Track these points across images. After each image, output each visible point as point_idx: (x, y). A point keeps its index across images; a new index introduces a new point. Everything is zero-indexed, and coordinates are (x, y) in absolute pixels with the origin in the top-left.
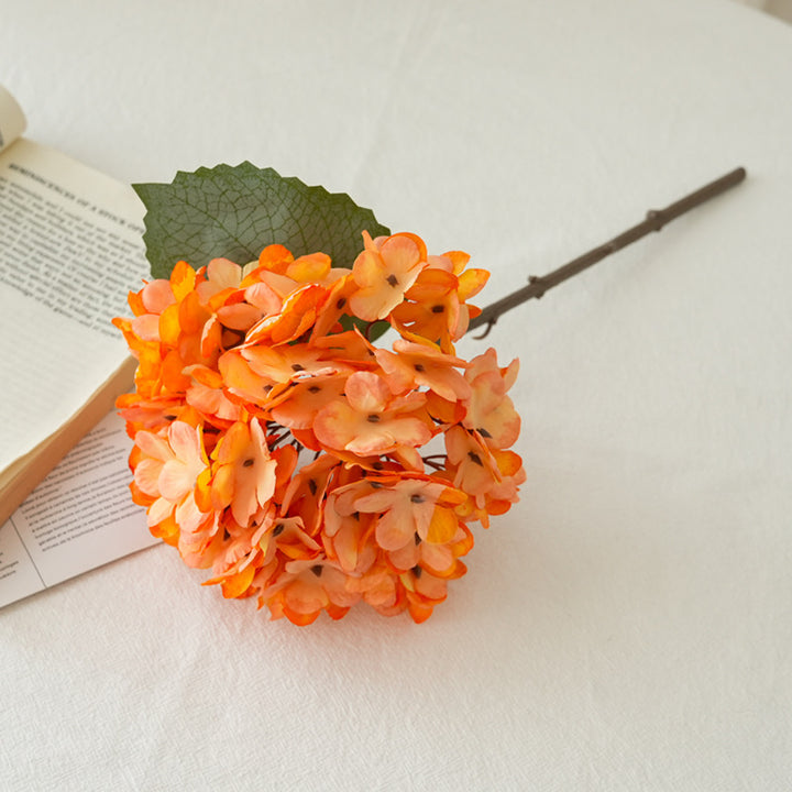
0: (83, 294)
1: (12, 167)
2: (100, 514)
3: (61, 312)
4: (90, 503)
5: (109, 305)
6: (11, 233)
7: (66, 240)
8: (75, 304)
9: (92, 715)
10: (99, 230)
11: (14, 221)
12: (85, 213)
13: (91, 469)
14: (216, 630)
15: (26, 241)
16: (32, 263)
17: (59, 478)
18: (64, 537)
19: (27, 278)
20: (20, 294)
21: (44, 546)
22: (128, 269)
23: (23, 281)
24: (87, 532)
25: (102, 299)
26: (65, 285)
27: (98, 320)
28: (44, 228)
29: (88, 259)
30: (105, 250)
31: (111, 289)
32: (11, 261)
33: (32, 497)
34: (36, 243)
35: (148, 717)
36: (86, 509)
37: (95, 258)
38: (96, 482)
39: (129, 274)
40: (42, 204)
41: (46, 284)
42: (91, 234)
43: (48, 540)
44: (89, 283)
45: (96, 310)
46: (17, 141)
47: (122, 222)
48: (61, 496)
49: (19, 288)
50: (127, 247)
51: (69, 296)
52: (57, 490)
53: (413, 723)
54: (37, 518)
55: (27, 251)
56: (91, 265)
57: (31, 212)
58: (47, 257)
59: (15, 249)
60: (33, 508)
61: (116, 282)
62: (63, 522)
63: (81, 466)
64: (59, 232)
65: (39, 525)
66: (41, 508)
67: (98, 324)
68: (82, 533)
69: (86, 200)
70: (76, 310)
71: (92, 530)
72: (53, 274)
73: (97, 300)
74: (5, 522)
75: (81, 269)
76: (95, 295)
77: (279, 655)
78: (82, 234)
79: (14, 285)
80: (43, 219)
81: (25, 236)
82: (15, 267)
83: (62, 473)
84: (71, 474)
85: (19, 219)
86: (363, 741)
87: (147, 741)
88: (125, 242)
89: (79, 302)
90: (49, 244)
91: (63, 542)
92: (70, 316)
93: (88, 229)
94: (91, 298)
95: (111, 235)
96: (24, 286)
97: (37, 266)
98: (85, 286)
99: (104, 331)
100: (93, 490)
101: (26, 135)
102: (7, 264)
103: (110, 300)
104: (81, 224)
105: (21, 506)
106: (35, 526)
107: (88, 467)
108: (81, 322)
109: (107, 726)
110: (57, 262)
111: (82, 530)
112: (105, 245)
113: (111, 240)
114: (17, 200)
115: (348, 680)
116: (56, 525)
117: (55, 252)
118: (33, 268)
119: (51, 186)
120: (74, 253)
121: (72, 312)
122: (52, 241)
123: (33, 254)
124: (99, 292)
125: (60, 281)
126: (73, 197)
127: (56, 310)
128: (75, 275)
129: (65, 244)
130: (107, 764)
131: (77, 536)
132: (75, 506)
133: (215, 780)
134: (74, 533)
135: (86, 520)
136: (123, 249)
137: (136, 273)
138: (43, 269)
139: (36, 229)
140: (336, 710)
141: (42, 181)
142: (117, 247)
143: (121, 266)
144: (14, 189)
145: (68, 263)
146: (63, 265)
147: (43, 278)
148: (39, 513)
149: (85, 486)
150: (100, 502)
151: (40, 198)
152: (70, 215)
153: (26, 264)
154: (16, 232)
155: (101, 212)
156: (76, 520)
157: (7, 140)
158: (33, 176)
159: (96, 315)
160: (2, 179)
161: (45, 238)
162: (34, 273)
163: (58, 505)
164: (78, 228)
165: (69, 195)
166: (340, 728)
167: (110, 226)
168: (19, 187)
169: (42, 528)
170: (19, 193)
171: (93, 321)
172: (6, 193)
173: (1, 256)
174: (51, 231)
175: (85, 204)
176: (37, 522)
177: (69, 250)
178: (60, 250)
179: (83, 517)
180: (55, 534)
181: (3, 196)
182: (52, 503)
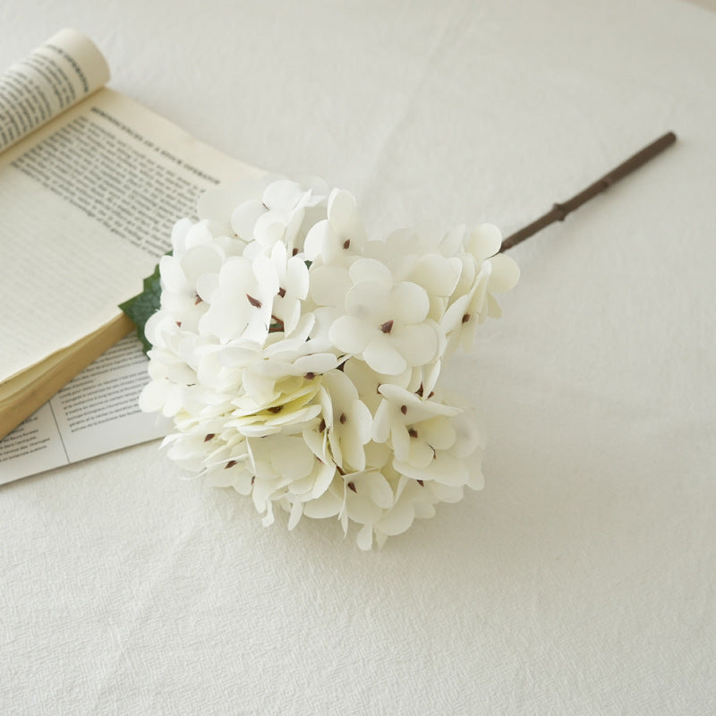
0: (137, 219)
1: (94, 110)
2: (126, 405)
3: (117, 232)
4: (118, 395)
5: (158, 230)
6: (85, 164)
7: (130, 173)
8: (130, 227)
9: (92, 577)
10: (159, 167)
11: (89, 154)
12: (150, 153)
13: (123, 367)
14: (210, 514)
15: (97, 171)
16: (99, 190)
17: (96, 371)
18: (91, 422)
19: (92, 202)
20: (84, 214)
21: (73, 428)
22: (179, 202)
23: (88, 204)
24: (112, 419)
25: (152, 224)
26: (124, 210)
27: (147, 242)
28: (112, 162)
29: (146, 191)
30: (162, 184)
31: (161, 217)
32: (81, 186)
33: (70, 385)
34: (104, 173)
35: (140, 583)
36: (113, 399)
37: (152, 190)
38: (126, 377)
39: (179, 206)
40: (114, 142)
41: (108, 208)
42: (151, 170)
43: (78, 423)
44: (144, 210)
45: (147, 233)
46: (101, 90)
47: (180, 162)
48: (94, 387)
49: (84, 209)
50: (181, 183)
51: (125, 219)
52: (92, 381)
53: (372, 614)
54: (71, 403)
55: (94, 179)
56: (148, 196)
57: (103, 147)
58: (112, 186)
59: (86, 178)
60: (69, 394)
61: (166, 211)
62: (93, 409)
63: (116, 363)
64: (126, 166)
65: (73, 408)
66: (77, 395)
67: (146, 245)
68: (107, 420)
69: (152, 141)
70: (130, 232)
71: (116, 417)
72: (115, 200)
73: (148, 226)
74: (44, 404)
75: (138, 198)
76: (147, 221)
77: (262, 542)
78: (144, 169)
79: (80, 207)
80: (113, 154)
81: (96, 167)
82: (82, 192)
83: (98, 368)
84: (105, 369)
85: (93, 153)
86: (325, 626)
87: (137, 605)
88: (179, 179)
89: (133, 225)
90: (114, 175)
91: (89, 425)
92: (123, 236)
93: (150, 166)
94: (143, 222)
95: (169, 172)
96: (89, 208)
97: (102, 192)
98: (140, 212)
99: (150, 252)
100: (123, 384)
101: (110, 85)
102: (78, 189)
103: (159, 226)
104: (144, 161)
105: (60, 392)
106: (68, 410)
107: (122, 364)
108: (133, 242)
109: (104, 587)
110: (119, 190)
111: (109, 416)
112: (162, 180)
113: (168, 176)
114: (94, 137)
115: (319, 570)
116: (86, 411)
117: (119, 182)
118: (99, 194)
119: (124, 128)
120: (135, 184)
121: (126, 233)
122: (118, 173)
123: (100, 182)
124: (151, 218)
125: (119, 207)
126: (141, 139)
127: (113, 230)
128: (133, 203)
129: (128, 177)
130: (99, 621)
131: (103, 421)
132: (105, 396)
133: (191, 645)
134: (100, 419)
135: (113, 409)
136: (177, 185)
137: (185, 205)
138: (107, 195)
139: (107, 162)
140: (305, 595)
141: (117, 123)
142: (172, 182)
143: (172, 198)
144: (93, 128)
145: (129, 192)
146: (124, 193)
147: (106, 203)
148: (74, 399)
149: (116, 380)
150: (127, 395)
151: (113, 137)
152: (136, 153)
153: (93, 190)
154: (89, 163)
155: (163, 153)
156: (103, 409)
157: (92, 88)
158: (110, 119)
159: (146, 237)
160: (84, 119)
161: (112, 170)
162: (99, 198)
163: (90, 394)
164: (141, 164)
165: (138, 137)
166: (307, 612)
167: (169, 165)
168: (98, 127)
169: (74, 411)
170: (97, 131)
171: (143, 242)
172: (85, 130)
173: (73, 181)
174: (118, 165)
175: (150, 145)
176: (71, 406)
177: (131, 181)
178: (124, 181)
179: (110, 406)
180: (84, 418)
181: (83, 134)
182: (86, 392)
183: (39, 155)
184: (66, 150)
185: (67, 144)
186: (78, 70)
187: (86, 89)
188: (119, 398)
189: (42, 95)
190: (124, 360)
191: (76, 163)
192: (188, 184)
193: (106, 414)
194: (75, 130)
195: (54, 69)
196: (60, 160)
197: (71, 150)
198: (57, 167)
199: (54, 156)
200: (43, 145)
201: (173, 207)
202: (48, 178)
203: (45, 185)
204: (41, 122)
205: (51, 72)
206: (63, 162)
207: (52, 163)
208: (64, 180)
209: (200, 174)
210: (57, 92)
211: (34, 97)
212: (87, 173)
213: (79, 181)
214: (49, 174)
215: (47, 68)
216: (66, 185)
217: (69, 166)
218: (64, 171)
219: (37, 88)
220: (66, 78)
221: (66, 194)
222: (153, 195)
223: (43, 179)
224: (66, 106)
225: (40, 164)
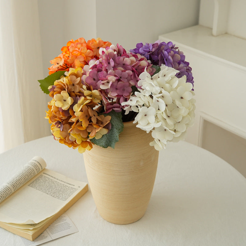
1: (44, 173)
2: (62, 229)
4: (60, 227)
5: (63, 196)
7: (55, 185)
12: (58, 181)
19: (47, 191)
24: (60, 231)
29: (59, 188)
33: (50, 226)
34: (49, 186)
40: (50, 179)
41: (51, 192)
42: (59, 184)
43: (53, 233)
44: (59, 192)
46: (45, 169)
47: (65, 182)
48: (55, 226)
49: (46, 193)
50: (66, 186)
51: (55, 194)
55: (47, 187)
57: (48, 181)
58: (51, 188)
63: (58, 222)
64: (53, 184)
65: (51, 231)
75: (57, 190)
78: (57, 184)
80: (50, 182)
81: (47, 185)
82: (45, 190)
85: (45, 182)
89: (57, 195)
90: (51, 186)
91: (55, 233)
92: (56, 197)
94: (59, 195)
95: (63, 185)
96: (47, 193)
99: (62, 200)
101: (46, 168)
105: (48, 228)
108: (58, 199)
110: (53, 189)
112: (62, 186)
114: (45, 179)
116: (54, 230)
119: (51, 176)
120: (56, 187)
124: (61, 194)
125: (54, 192)
126: (55, 178)
127: (53, 197)
134: (57, 232)
138: (50, 190)
139: (49, 184)
141: (50, 176)
143: (65, 189)
145: (55, 189)
148: (51, 229)
150: (62, 227)
151: (49, 178)
152: (55, 181)
153: (47, 189)
154: (45, 184)
155: (61, 181)
156: (58, 230)
157: (43, 169)
160: (42, 175)
167: (63, 183)
170: (45, 177)
171: (60, 198)
172: (43, 178)
173: (42, 188)
175: (58, 179)
178: (54, 187)
183: (34, 183)
184: (39, 182)
185: (39, 180)
186: (40, 165)
187: (42, 169)
189: (33, 170)
191: (42, 184)
192: (68, 186)
194: (40, 177)
195: (35, 165)
198: (39, 185)
199: (37, 183)
200: (34, 181)
201: (65, 191)
202: (37, 188)
203: (37, 189)
204: (34, 176)
207: (37, 185)
208: (40, 188)
209: (70, 184)
210: (36, 170)
213: (44, 188)
214: (37, 187)
219: (32, 169)
220: (38, 166)
221: (41, 190)
223: (36, 188)
224: (38, 172)
225: (34, 185)
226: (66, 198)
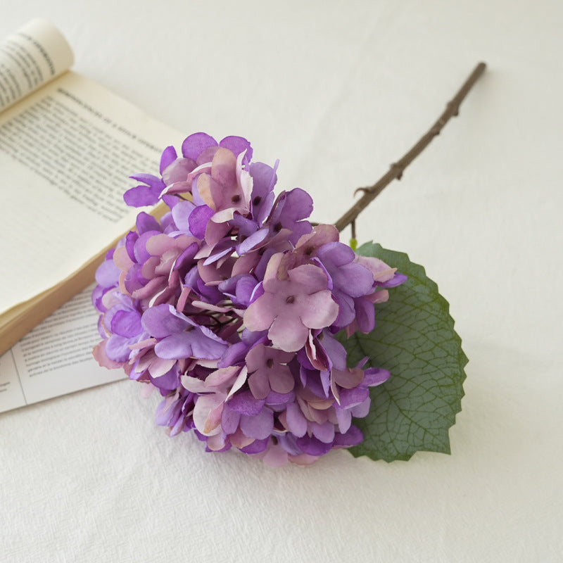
0: (94, 187)
1: (60, 91)
2: (78, 353)
3: (76, 199)
4: (71, 344)
5: (112, 197)
6: (50, 138)
7: (90, 146)
8: (88, 194)
9: (43, 506)
10: (116, 141)
11: (53, 129)
12: (108, 129)
13: (78, 318)
14: (150, 452)
15: (60, 145)
16: (61, 161)
17: (53, 323)
18: (47, 368)
19: (55, 172)
20: (47, 183)
21: (32, 373)
23: (51, 173)
24: (66, 365)
25: (108, 192)
26: (83, 179)
27: (103, 207)
28: (74, 136)
29: (103, 162)
30: (117, 156)
31: (116, 185)
32: (46, 158)
33: (30, 335)
34: (67, 147)
35: (86, 513)
36: (67, 348)
38: (80, 328)
40: (76, 119)
41: (68, 177)
42: (109, 144)
43: (36, 368)
44: (101, 180)
45: (102, 199)
46: (66, 73)
47: (134, 137)
48: (51, 336)
49: (48, 178)
50: (135, 156)
51: (84, 187)
52: (49, 332)
53: (293, 544)
54: (31, 351)
55: (58, 152)
56: (105, 166)
57: (67, 124)
58: (73, 158)
59: (50, 150)
60: (29, 343)
61: (120, 180)
62: (49, 356)
63: (71, 315)
64: (86, 140)
65: (31, 356)
66: (35, 344)
67: (102, 210)
68: (62, 366)
69: (110, 118)
70: (88, 199)
72: (75, 170)
73: (104, 193)
74: (6, 351)
75: (96, 169)
76: (103, 189)
77: (197, 477)
78: (103, 143)
79: (44, 177)
80: (75, 129)
81: (60, 141)
82: (47, 163)
83: (55, 320)
84: (61, 321)
85: (57, 129)
86: (251, 553)
87: (81, 532)
88: (134, 152)
89: (91, 192)
90: (76, 148)
91: (46, 371)
92: (81, 202)
93: (107, 140)
94: (100, 190)
95: (124, 146)
96: (52, 177)
97: (64, 163)
98: (97, 181)
99: (105, 217)
100: (76, 334)
101: (74, 68)
102: (43, 161)
103: (114, 194)
104: (103, 136)
105: (21, 340)
106: (27, 357)
107: (77, 316)
108: (90, 208)
110: (79, 162)
111: (63, 363)
112: (118, 152)
113: (123, 149)
114: (58, 115)
115: (247, 503)
116: (43, 358)
117: (79, 154)
118: (61, 165)
119: (86, 107)
120: (94, 156)
121: (84, 200)
122: (79, 147)
123: (63, 155)
124: (107, 187)
126: (101, 116)
127: (73, 197)
128: (91, 173)
129: (88, 150)
130: (47, 546)
131: (57, 368)
132: (60, 345)
134: (55, 365)
135: (67, 357)
136: (131, 157)
138: (68, 166)
139: (70, 137)
140: (234, 525)
141: (79, 102)
142: (126, 155)
143: (127, 169)
144: (58, 107)
145: (88, 164)
146: (83, 164)
147: (67, 172)
148: (33, 348)
149: (71, 331)
150: (80, 344)
151: (75, 115)
152: (96, 129)
153: (56, 161)
154: (54, 137)
155: (121, 129)
156: (58, 356)
157: (58, 71)
158: (74, 98)
159: (101, 203)
160: (50, 98)
161: (74, 144)
162: (61, 169)
163: (47, 343)
164: (101, 139)
165: (97, 114)
166: (234, 541)
167: (125, 139)
168: (62, 106)
169: (33, 358)
170: (62, 110)
171: (98, 208)
172: (51, 109)
173: (39, 154)
174: (80, 140)
175: (108, 121)
176: (29, 354)
177: (91, 154)
178: (84, 154)
179: (65, 354)
180: (41, 364)
181: (48, 111)
182: (44, 341)
183: (9, 130)
184: (34, 127)
185: (34, 120)
186: (45, 55)
187: (53, 72)
188: (73, 346)
189: (13, 77)
190: (79, 313)
191: (42, 137)
192: (140, 156)
193: (61, 361)
194: (42, 108)
195: (24, 54)
196: (28, 135)
197: (38, 127)
198: (26, 141)
199: (23, 132)
200: (14, 122)
202: (16, 151)
203: (14, 157)
204: (12, 101)
205: (21, 57)
206: (31, 137)
207: (20, 138)
208: (30, 152)
209: (152, 147)
210: (26, 75)
211: (5, 79)
212: (51, 147)
213: (43, 154)
214: (17, 147)
215: (18, 53)
216: (32, 157)
217: (36, 141)
218: (31, 145)
219: (8, 71)
220: (34, 62)
221: (31, 164)
222: (110, 167)
223: (12, 152)
224: (35, 87)
225: (11, 139)
226: (122, 210)
